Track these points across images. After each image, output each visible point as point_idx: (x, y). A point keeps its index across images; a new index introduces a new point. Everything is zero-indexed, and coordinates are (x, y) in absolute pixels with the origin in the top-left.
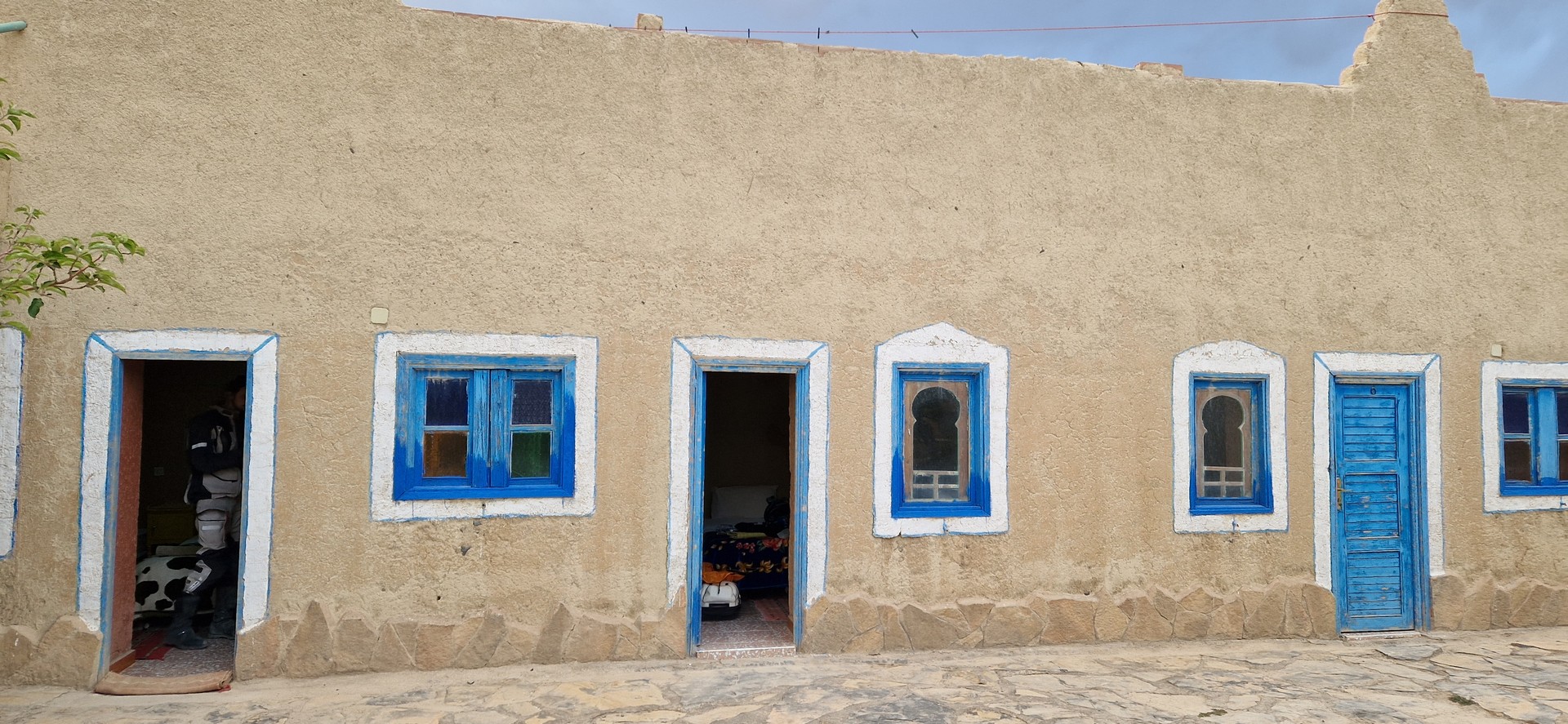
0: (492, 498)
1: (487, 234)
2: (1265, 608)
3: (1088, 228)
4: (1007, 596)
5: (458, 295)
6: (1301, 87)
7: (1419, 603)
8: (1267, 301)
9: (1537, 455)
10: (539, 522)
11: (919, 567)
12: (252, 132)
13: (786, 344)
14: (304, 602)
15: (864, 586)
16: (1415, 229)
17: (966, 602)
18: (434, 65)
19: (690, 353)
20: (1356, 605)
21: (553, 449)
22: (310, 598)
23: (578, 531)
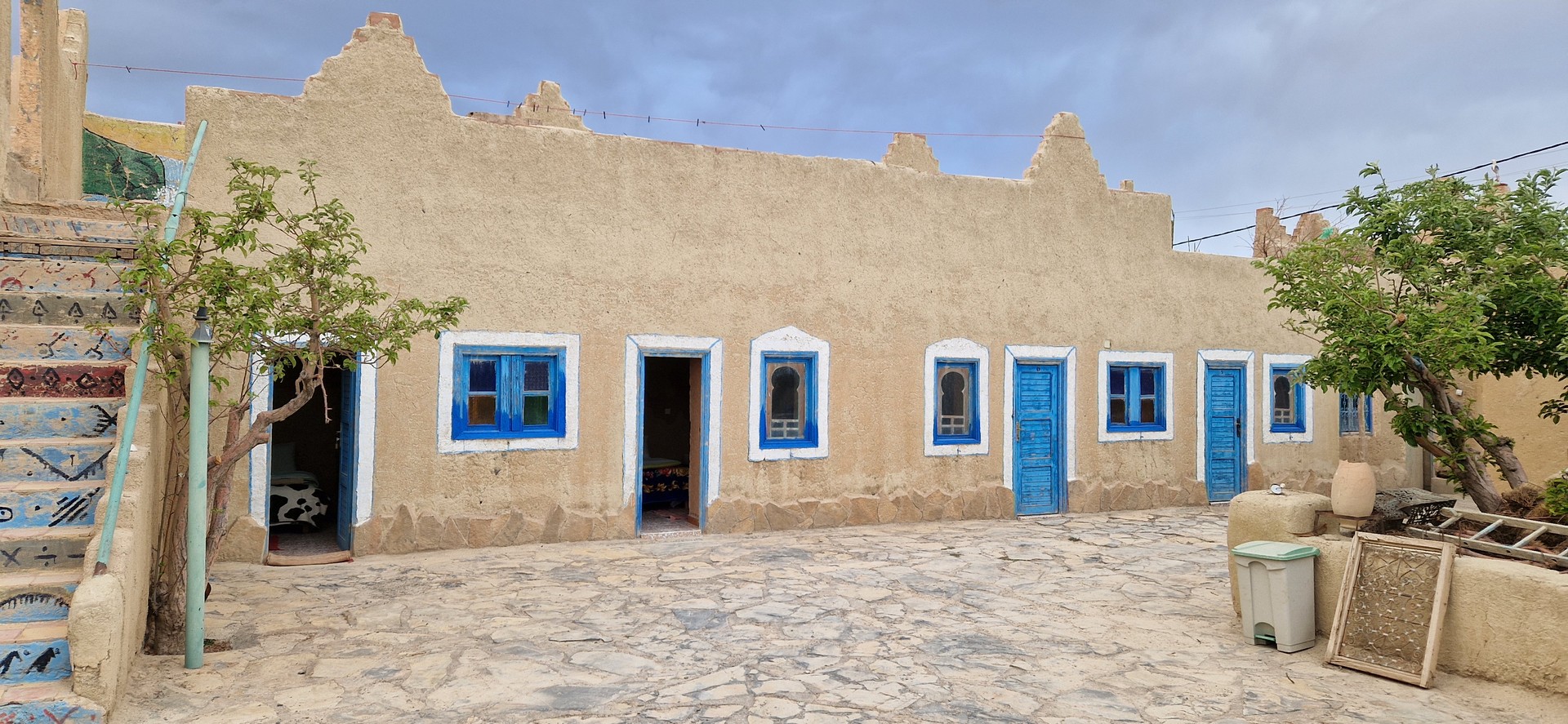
0: (514, 438)
1: (510, 267)
2: (975, 501)
3: (877, 267)
4: (827, 496)
5: (492, 307)
6: (1001, 181)
7: (1061, 497)
8: (979, 313)
9: (1128, 407)
10: (544, 453)
11: (775, 479)
12: (358, 197)
13: (696, 339)
14: (395, 506)
15: (743, 492)
16: (1063, 270)
17: (803, 500)
18: (476, 156)
19: (637, 345)
20: (1026, 499)
21: (550, 407)
22: (399, 504)
23: (568, 459)
